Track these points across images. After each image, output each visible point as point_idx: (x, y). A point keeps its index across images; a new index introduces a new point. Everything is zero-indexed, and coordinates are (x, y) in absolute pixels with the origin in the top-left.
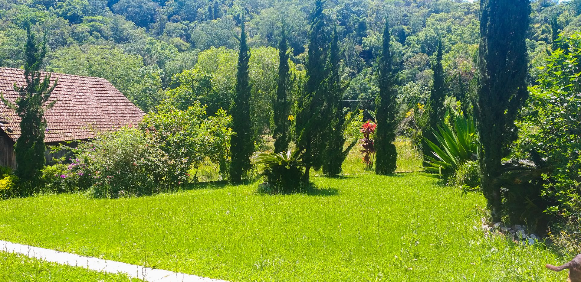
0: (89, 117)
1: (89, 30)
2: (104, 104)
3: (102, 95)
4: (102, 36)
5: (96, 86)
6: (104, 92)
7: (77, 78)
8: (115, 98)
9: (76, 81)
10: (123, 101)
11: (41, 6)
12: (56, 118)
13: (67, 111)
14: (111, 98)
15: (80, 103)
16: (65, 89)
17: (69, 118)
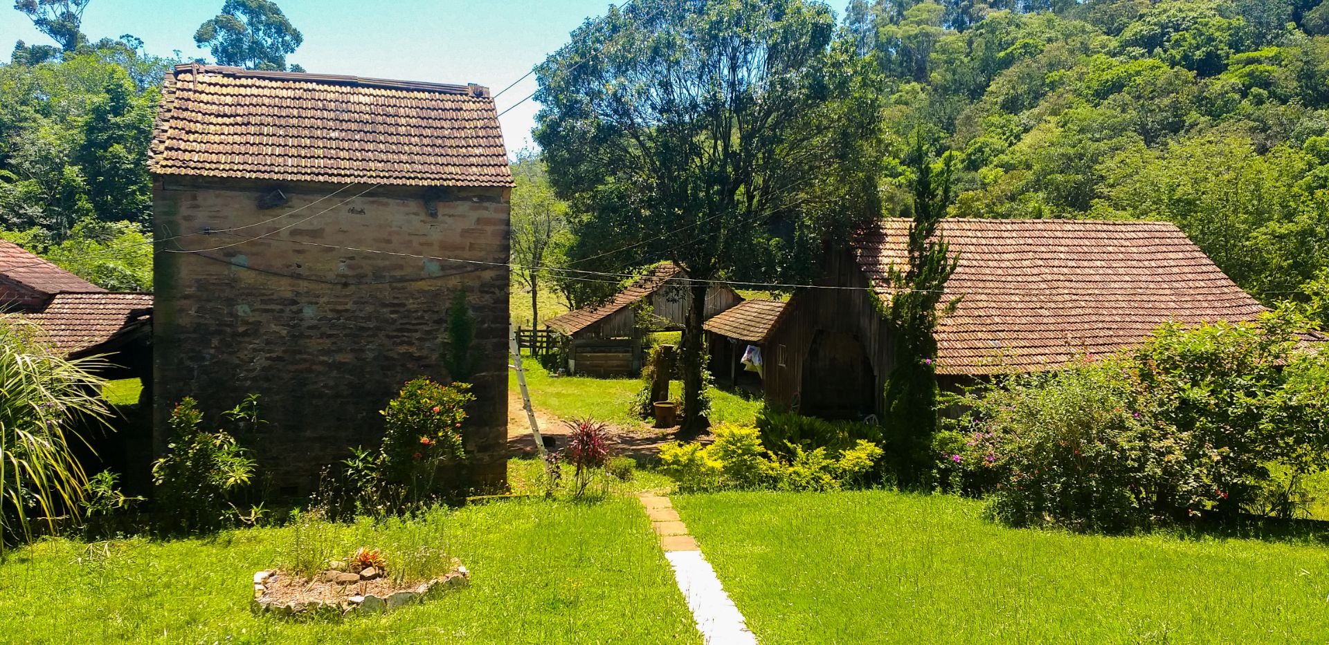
0: (1101, 318)
1: (1240, 86)
2: (1152, 286)
3: (1153, 264)
4: (1273, 95)
5: (1141, 242)
6: (1159, 256)
7: (1099, 227)
8: (1186, 270)
9: (1093, 235)
10: (1205, 276)
11: (1138, 51)
12: (1024, 320)
13: (1053, 305)
14: (1175, 270)
15: (1091, 285)
16: (1062, 256)
17: (1052, 320)
